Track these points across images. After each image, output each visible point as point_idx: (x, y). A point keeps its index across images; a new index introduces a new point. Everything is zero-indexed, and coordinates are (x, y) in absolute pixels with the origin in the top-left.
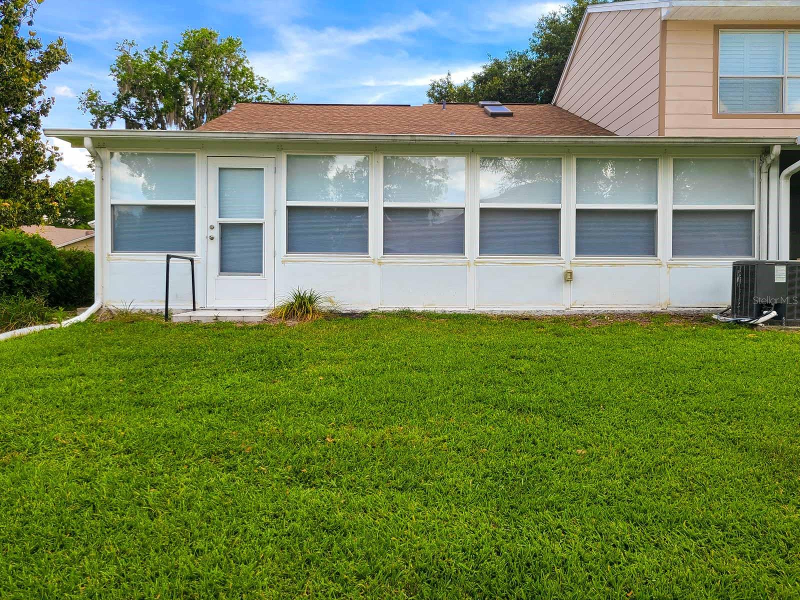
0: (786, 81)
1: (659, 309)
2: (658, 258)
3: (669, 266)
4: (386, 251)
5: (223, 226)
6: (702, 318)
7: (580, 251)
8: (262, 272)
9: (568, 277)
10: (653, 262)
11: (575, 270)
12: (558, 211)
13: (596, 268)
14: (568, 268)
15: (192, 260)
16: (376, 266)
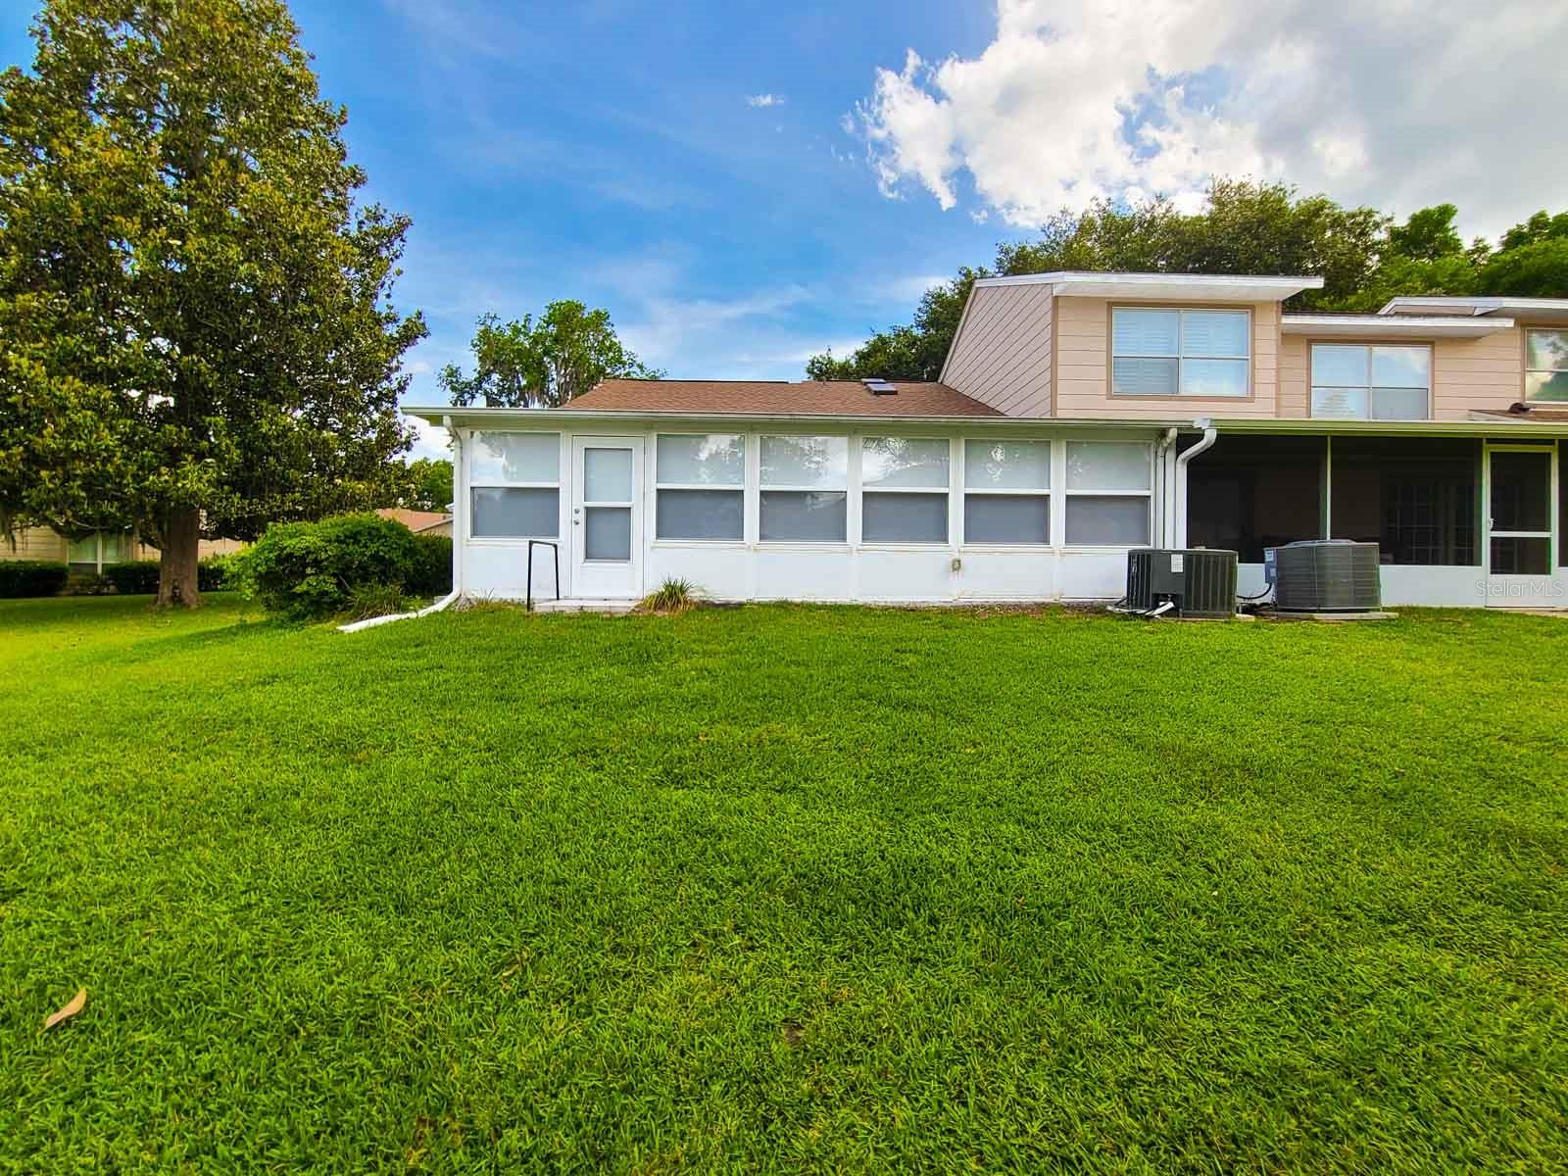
0: (1182, 361)
1: (1052, 600)
2: (1051, 545)
3: (1062, 554)
4: (763, 537)
5: (588, 509)
6: (1097, 610)
7: (967, 539)
8: (630, 559)
9: (957, 566)
10: (1046, 550)
11: (964, 559)
12: (946, 495)
13: (986, 556)
14: (957, 556)
15: (555, 546)
16: (752, 553)
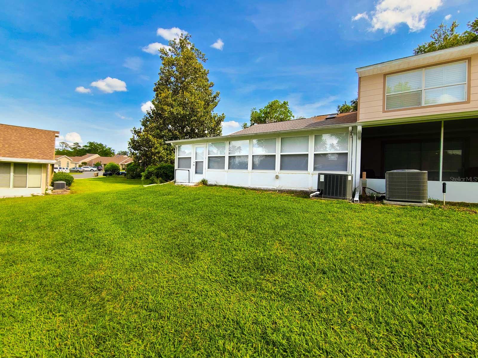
2: (308, 171)
3: (312, 174)
4: (229, 168)
5: (196, 162)
7: (281, 169)
8: (202, 173)
9: (277, 177)
10: (306, 173)
11: (279, 175)
12: (275, 155)
13: (287, 174)
14: (278, 174)
15: (189, 170)
16: (226, 172)
